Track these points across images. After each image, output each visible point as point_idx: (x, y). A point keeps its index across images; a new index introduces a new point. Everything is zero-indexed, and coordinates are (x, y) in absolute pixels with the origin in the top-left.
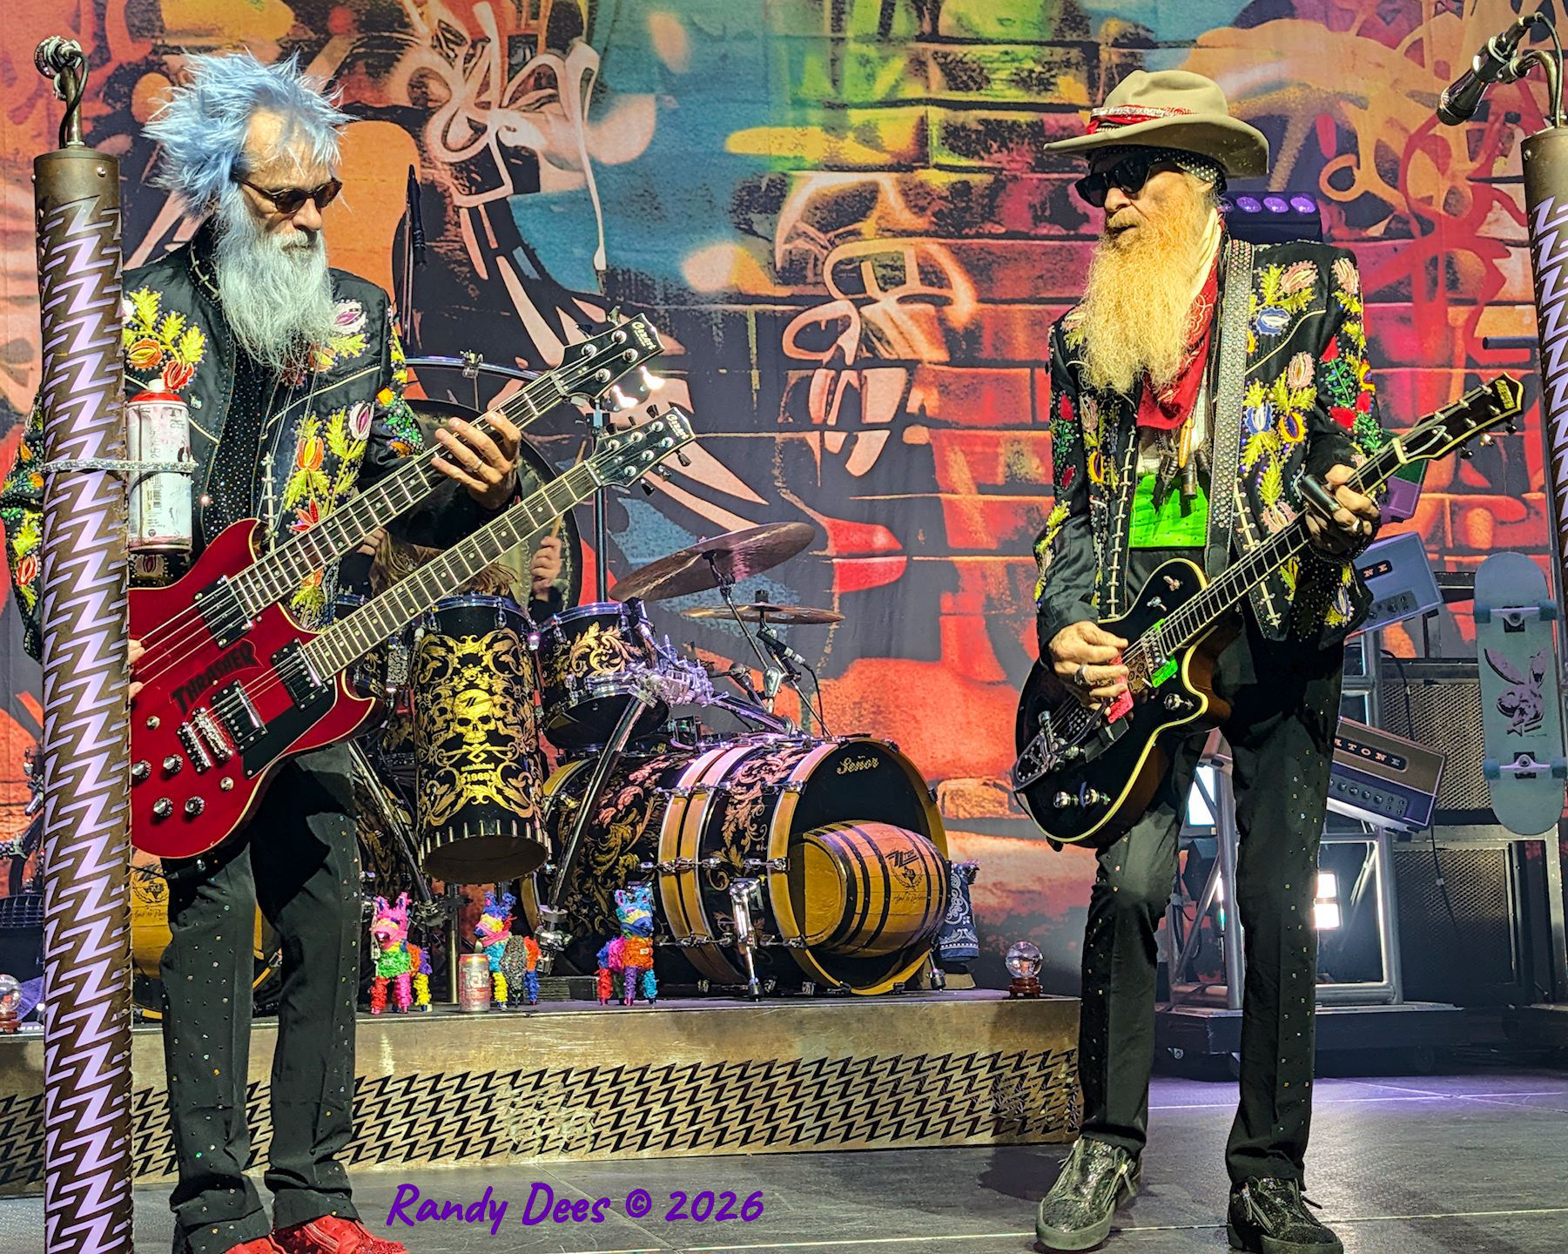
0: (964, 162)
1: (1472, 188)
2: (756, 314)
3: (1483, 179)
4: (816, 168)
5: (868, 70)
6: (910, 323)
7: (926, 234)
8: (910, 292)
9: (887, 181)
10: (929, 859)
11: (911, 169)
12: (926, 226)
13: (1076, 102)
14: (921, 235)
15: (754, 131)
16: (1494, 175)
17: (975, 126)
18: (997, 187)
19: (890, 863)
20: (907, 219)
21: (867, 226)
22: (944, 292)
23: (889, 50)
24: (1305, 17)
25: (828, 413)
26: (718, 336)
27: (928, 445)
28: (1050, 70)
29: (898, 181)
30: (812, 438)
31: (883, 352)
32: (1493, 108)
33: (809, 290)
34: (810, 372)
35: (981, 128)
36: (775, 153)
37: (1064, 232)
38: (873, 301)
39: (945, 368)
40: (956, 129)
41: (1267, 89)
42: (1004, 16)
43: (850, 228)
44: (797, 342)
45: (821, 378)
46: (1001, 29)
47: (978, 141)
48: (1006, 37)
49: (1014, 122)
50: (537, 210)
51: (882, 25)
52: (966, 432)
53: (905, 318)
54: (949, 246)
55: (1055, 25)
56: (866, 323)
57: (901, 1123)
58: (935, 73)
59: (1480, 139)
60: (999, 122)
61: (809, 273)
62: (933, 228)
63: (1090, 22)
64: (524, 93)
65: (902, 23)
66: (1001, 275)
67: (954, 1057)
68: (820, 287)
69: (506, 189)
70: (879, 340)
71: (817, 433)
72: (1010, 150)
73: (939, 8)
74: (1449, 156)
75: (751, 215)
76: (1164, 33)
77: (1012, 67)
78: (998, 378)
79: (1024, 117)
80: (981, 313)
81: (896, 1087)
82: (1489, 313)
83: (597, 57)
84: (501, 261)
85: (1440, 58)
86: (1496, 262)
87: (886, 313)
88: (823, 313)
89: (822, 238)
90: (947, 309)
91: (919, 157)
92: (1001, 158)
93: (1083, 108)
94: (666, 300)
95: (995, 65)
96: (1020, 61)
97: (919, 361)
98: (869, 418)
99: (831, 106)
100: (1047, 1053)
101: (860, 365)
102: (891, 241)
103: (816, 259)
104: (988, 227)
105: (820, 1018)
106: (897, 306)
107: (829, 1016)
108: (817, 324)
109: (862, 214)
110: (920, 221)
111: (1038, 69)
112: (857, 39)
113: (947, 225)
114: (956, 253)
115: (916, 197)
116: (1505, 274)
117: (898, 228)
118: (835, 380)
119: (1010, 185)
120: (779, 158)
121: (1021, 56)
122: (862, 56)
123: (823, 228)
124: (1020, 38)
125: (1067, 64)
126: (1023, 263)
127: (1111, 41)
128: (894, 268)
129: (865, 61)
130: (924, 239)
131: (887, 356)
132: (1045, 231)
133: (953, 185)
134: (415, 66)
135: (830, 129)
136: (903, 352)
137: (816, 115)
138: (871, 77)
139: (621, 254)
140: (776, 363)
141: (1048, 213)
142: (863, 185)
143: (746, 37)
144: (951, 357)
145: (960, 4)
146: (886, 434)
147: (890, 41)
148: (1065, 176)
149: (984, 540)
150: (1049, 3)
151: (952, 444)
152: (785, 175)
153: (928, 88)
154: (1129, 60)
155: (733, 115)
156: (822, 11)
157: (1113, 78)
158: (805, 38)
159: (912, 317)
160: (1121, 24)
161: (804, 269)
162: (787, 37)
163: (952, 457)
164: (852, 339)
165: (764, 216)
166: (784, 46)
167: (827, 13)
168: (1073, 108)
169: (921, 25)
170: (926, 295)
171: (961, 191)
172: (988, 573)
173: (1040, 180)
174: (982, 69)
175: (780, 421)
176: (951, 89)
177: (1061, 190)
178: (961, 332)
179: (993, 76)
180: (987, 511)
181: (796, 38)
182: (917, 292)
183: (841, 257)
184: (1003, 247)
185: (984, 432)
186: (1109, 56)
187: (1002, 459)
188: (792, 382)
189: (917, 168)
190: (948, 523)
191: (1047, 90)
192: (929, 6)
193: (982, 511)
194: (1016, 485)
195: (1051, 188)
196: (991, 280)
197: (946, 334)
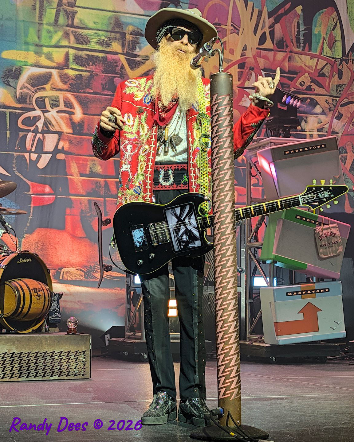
0: (80, 68)
1: (238, 90)
2: (10, 113)
3: (242, 87)
4: (31, 66)
5: (50, 35)
6: (60, 119)
7: (67, 90)
8: (61, 109)
9: (55, 72)
10: (45, 291)
11: (63, 69)
12: (67, 88)
13: (118, 51)
14: (65, 91)
15: (9, 51)
16: (245, 86)
17: (84, 56)
18: (91, 77)
19: (32, 292)
20: (61, 85)
21: (48, 87)
22: (72, 110)
23: (58, 29)
25: (32, 147)
27: (64, 160)
28: (110, 40)
29: (58, 72)
30: (27, 155)
31: (51, 129)
32: (246, 65)
33: (28, 106)
34: (27, 133)
35: (86, 57)
36: (18, 59)
37: (112, 93)
38: (49, 112)
39: (71, 135)
40: (78, 57)
42: (96, 21)
43: (42, 86)
44: (23, 123)
45: (30, 135)
46: (95, 25)
47: (85, 62)
48: (96, 28)
49: (97, 56)
51: (55, 20)
52: (77, 156)
53: (59, 118)
54: (74, 95)
55: (112, 26)
56: (46, 118)
57: (29, 373)
58: (72, 38)
59: (241, 75)
60: (93, 56)
61: (28, 100)
62: (70, 89)
63: (123, 26)
65: (62, 20)
66: (91, 106)
67: (48, 352)
68: (31, 105)
70: (50, 124)
71: (28, 154)
72: (96, 65)
73: (74, 16)
75: (9, 79)
77: (98, 38)
78: (88, 140)
79: (101, 55)
80: (84, 118)
81: (29, 361)
85: (231, 48)
87: (52, 116)
88: (32, 114)
89: (32, 89)
90: (73, 116)
91: (65, 65)
92: (93, 67)
93: (120, 53)
95: (92, 37)
96: (100, 36)
97: (63, 132)
98: (46, 150)
99: (37, 45)
100: (77, 352)
101: (43, 132)
102: (55, 92)
103: (30, 96)
104: (88, 90)
105: (5, 340)
106: (56, 114)
107: (8, 339)
108: (30, 117)
109: (46, 82)
110: (65, 86)
111: (106, 39)
112: (47, 24)
113: (74, 88)
114: (76, 98)
115: (64, 78)
117: (58, 88)
118: (35, 136)
119: (95, 77)
120: (19, 61)
121: (101, 34)
122: (48, 30)
123: (33, 86)
124: (100, 29)
125: (115, 39)
126: (98, 103)
127: (130, 32)
128: (57, 101)
129: (49, 32)
130: (66, 92)
131: (52, 130)
132: (106, 93)
133: (77, 75)
135: (36, 53)
136: (57, 129)
137: (32, 48)
138: (51, 37)
140: (16, 130)
141: (107, 87)
142: (47, 73)
143: (10, 19)
144: (73, 131)
145: (81, 16)
146: (51, 155)
147: (58, 26)
148: (113, 75)
149: (82, 191)
150: (110, 18)
151: (72, 160)
152: (21, 67)
153: (69, 42)
154: (135, 39)
155: (4, 45)
156: (36, 13)
157: (130, 45)
158: (30, 22)
159: (61, 118)
160: (133, 27)
161: (26, 99)
162: (24, 21)
163: (72, 163)
164: (41, 123)
165: (13, 80)
166: (22, 24)
167: (37, 14)
168: (117, 53)
169: (68, 22)
170: (66, 111)
171: (79, 77)
172: (82, 202)
173: (105, 76)
174: (88, 38)
175: (16, 148)
176: (77, 44)
177: (112, 80)
178: (77, 123)
179: (91, 41)
180: (83, 182)
181: (27, 22)
182: (63, 109)
183: (39, 96)
184: (93, 97)
185: (83, 157)
186: (129, 37)
187: (89, 166)
188: (21, 136)
189: (64, 69)
190: (69, 185)
191: (108, 46)
192: (71, 15)
193: (81, 182)
194: (93, 174)
195: (108, 79)
196: (88, 107)
197: (72, 124)
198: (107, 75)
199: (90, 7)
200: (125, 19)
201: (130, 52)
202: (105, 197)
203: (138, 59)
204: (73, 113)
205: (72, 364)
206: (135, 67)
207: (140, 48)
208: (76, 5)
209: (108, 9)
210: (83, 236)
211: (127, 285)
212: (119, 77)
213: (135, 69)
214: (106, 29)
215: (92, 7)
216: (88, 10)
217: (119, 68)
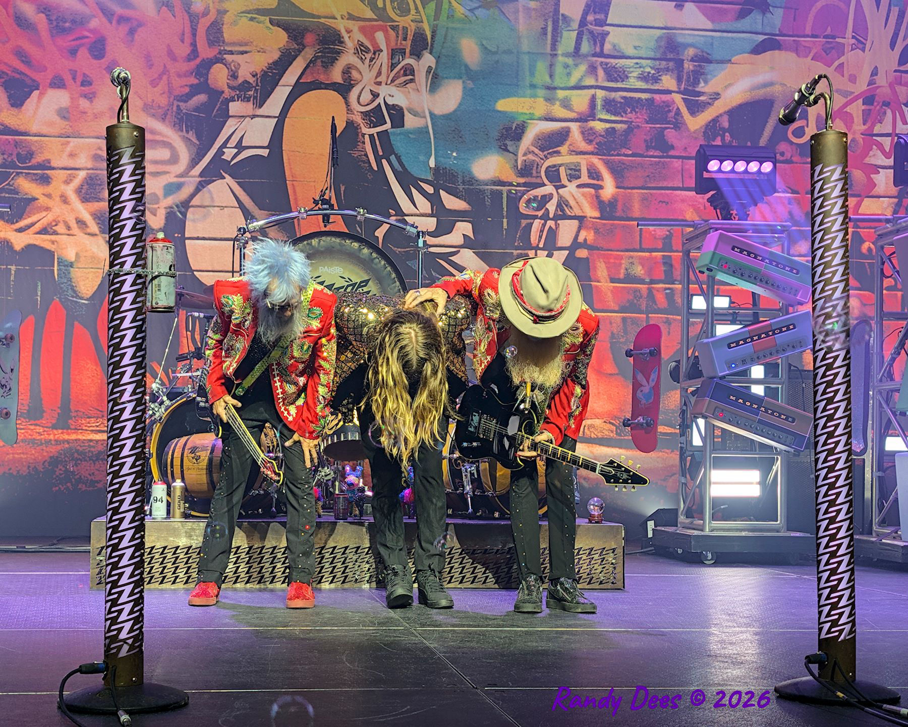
0: (613, 118)
1: (863, 139)
2: (507, 191)
3: (869, 135)
4: (540, 119)
5: (568, 71)
6: (582, 198)
7: (592, 153)
8: (583, 183)
9: (574, 127)
11: (586, 121)
12: (592, 150)
13: (671, 89)
14: (590, 154)
15: (507, 100)
16: (875, 132)
17: (619, 100)
18: (629, 131)
20: (583, 146)
21: (564, 149)
22: (599, 183)
23: (580, 61)
24: (786, 49)
25: (539, 241)
26: (488, 202)
27: (587, 258)
28: (658, 73)
29: (580, 127)
31: (568, 212)
32: (877, 98)
33: (534, 180)
34: (532, 221)
35: (622, 101)
36: (520, 111)
37: (661, 154)
38: (565, 187)
39: (598, 220)
40: (610, 101)
41: (765, 85)
42: (637, 44)
43: (555, 149)
44: (526, 205)
45: (537, 224)
46: (635, 51)
47: (620, 107)
48: (637, 55)
49: (639, 98)
50: (402, 137)
51: (576, 48)
52: (607, 252)
53: (580, 195)
54: (603, 160)
55: (662, 50)
56: (561, 197)
58: (601, 73)
59: (869, 114)
60: (632, 98)
61: (534, 172)
62: (596, 150)
63: (680, 49)
64: (398, 78)
65: (585, 47)
66: (628, 175)
68: (539, 178)
69: (388, 125)
70: (566, 206)
71: (534, 251)
72: (636, 113)
73: (605, 40)
74: (853, 122)
75: (508, 142)
76: (716, 55)
77: (640, 71)
78: (623, 226)
79: (644, 96)
80: (617, 194)
82: (867, 202)
83: (434, 60)
84: (384, 162)
85: (852, 73)
86: (872, 176)
87: (571, 193)
88: (539, 192)
89: (541, 154)
90: (600, 191)
91: (591, 115)
92: (631, 116)
93: (674, 92)
94: (464, 183)
95: (631, 70)
96: (644, 68)
97: (585, 217)
98: (559, 244)
99: (548, 88)
100: (604, 548)
101: (556, 218)
102: (575, 156)
103: (538, 165)
104: (623, 151)
106: (576, 189)
108: (536, 197)
109: (561, 143)
110: (590, 147)
111: (653, 72)
112: (563, 55)
113: (603, 149)
114: (607, 164)
115: (588, 135)
116: (876, 182)
117: (580, 150)
118: (544, 225)
120: (522, 113)
121: (644, 65)
122: (565, 63)
123: (542, 149)
124: (644, 56)
125: (667, 70)
126: (640, 169)
127: (689, 58)
128: (575, 170)
129: (566, 66)
130: (591, 156)
131: (570, 214)
132: (652, 153)
133: (607, 129)
134: (346, 63)
135: (547, 99)
136: (578, 212)
137: (541, 92)
138: (569, 75)
139: (442, 159)
140: (515, 215)
141: (653, 144)
142: (562, 128)
143: (509, 52)
144: (601, 215)
145: (616, 38)
146: (567, 252)
147: (579, 56)
148: (664, 126)
149: (613, 305)
150: (660, 38)
151: (599, 258)
152: (524, 122)
153: (597, 80)
154: (698, 69)
155: (500, 91)
156: (547, 40)
157: (690, 78)
158: (538, 54)
159: (583, 195)
160: (695, 50)
161: (532, 169)
162: (529, 52)
163: (599, 264)
164: (553, 205)
165: (513, 142)
166: (527, 57)
167: (549, 41)
168: (669, 92)
169: (595, 49)
170: (590, 184)
171: (611, 132)
172: (613, 321)
173: (650, 128)
174: (624, 71)
175: (516, 244)
176: (608, 81)
177: (661, 133)
178: (607, 203)
179: (630, 75)
180: (615, 291)
181: (533, 54)
182: (586, 182)
183: (550, 164)
184: (631, 161)
185: (615, 253)
186: (688, 66)
187: (623, 266)
188: (523, 225)
189: (589, 120)
190: (594, 296)
191: (656, 82)
192: (599, 39)
193: (612, 291)
194: (630, 279)
195: (656, 132)
196: (623, 177)
197: (600, 204)
198: (653, 126)
199: (628, 24)
200: (683, 37)
201: (690, 88)
202: (647, 313)
203: (702, 98)
204: (601, 187)
205: (596, 566)
206: (698, 111)
207: (706, 82)
208: (608, 22)
209: (657, 25)
210: (613, 372)
211: (681, 448)
212: (672, 128)
213: (697, 114)
214: (652, 56)
215: (632, 24)
216: (625, 28)
217: (672, 114)
